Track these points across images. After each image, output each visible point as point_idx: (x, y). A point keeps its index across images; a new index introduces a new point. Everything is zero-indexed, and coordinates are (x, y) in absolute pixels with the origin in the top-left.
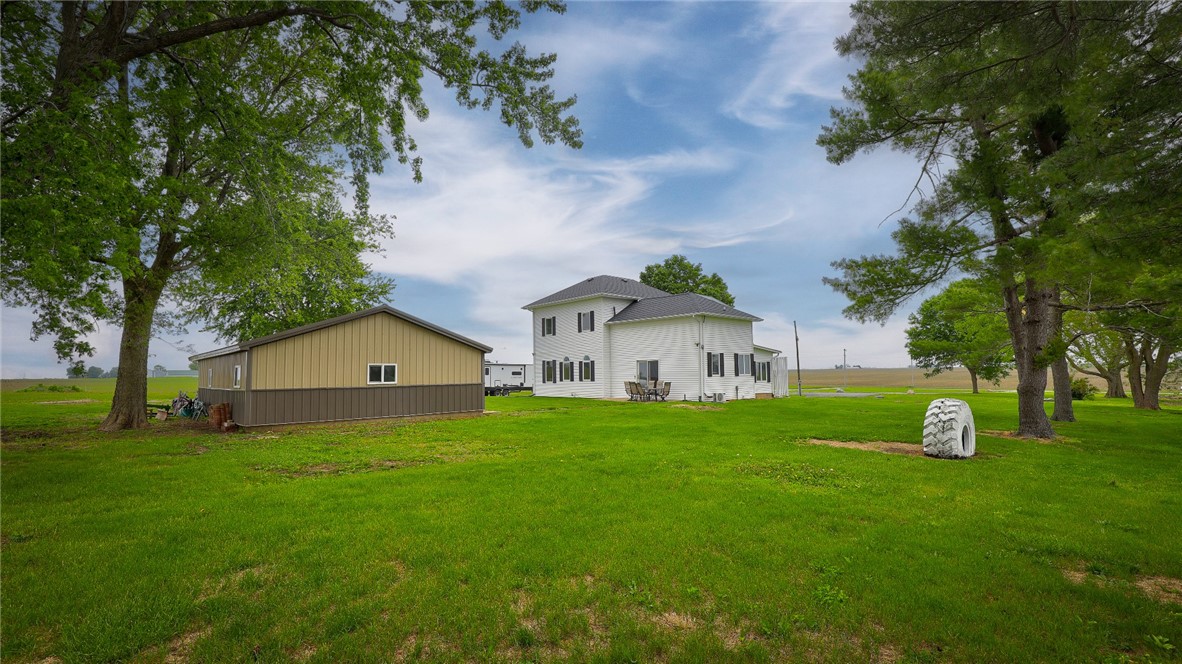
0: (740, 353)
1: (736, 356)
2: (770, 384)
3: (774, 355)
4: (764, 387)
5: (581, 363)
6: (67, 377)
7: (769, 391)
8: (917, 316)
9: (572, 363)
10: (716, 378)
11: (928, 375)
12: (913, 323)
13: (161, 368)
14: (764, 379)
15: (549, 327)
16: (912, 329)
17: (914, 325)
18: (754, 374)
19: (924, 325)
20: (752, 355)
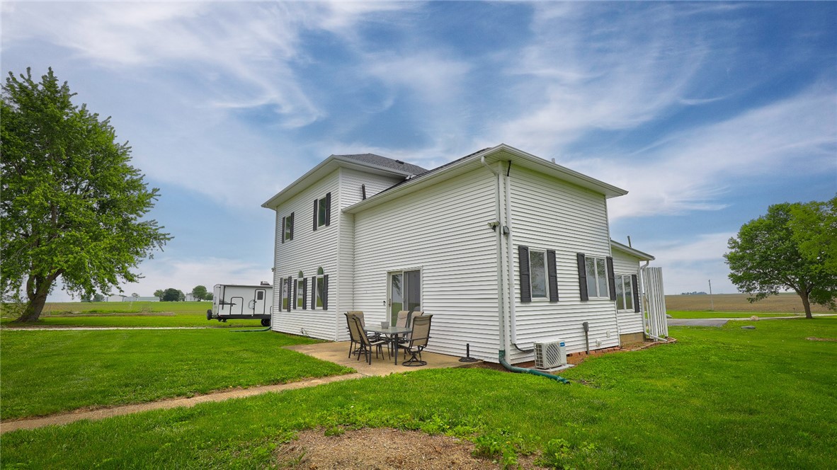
0: (587, 253)
1: (581, 258)
2: (639, 315)
3: (642, 263)
4: (632, 323)
5: (314, 278)
6: (80, 301)
7: (638, 329)
8: (739, 240)
9: (306, 280)
10: (540, 305)
11: (752, 300)
12: (733, 247)
13: (137, 295)
14: (629, 307)
15: (287, 228)
16: (731, 253)
17: (733, 250)
18: (613, 297)
19: (743, 248)
20: (610, 260)
